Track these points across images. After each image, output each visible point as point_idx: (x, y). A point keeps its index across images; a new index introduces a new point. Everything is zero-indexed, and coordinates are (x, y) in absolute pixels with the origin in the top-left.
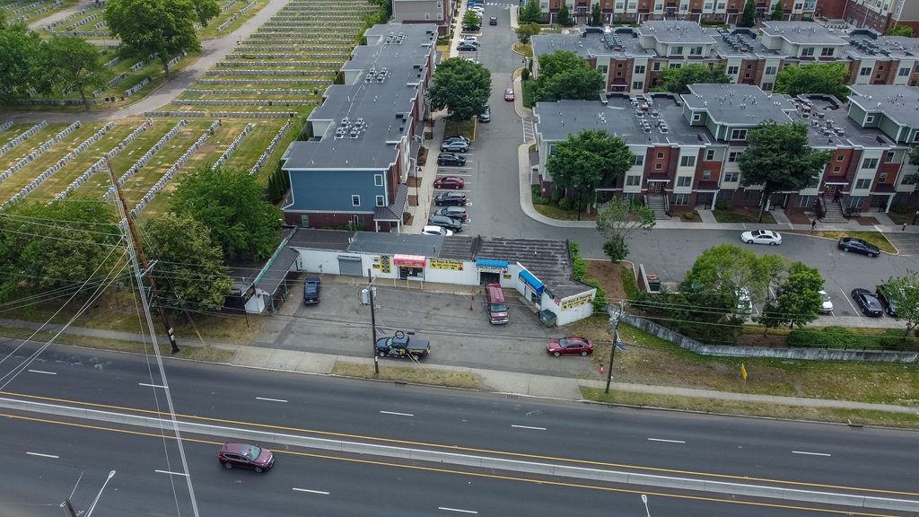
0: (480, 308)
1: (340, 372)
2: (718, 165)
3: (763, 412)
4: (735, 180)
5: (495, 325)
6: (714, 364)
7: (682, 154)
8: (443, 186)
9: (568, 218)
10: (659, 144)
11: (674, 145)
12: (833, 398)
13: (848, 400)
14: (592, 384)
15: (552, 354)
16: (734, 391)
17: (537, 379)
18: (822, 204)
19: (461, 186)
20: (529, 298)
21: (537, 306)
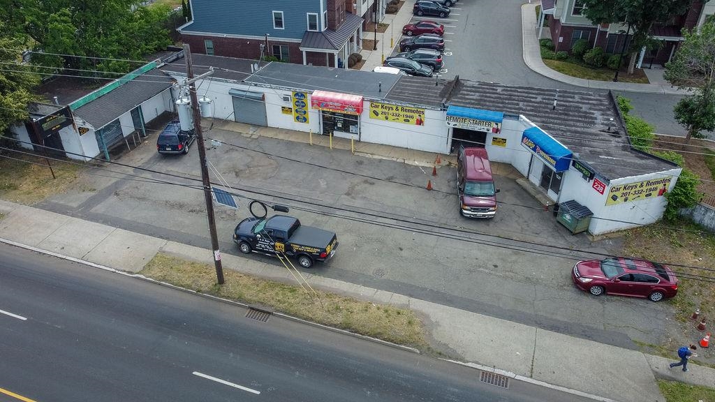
0: (445, 189)
1: (157, 272)
5: (470, 219)
8: (415, 33)
9: (595, 78)
15: (586, 289)
20: (536, 179)
21: (551, 194)
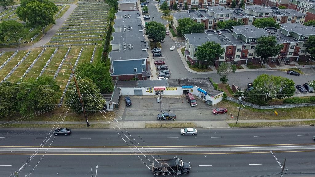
0: (186, 102)
1: (148, 127)
2: (247, 51)
3: (285, 125)
4: (252, 55)
5: (193, 107)
6: (265, 112)
7: (237, 48)
8: (158, 64)
9: (202, 71)
10: (230, 45)
11: (235, 45)
12: (302, 118)
13: (307, 118)
14: (230, 122)
15: (215, 114)
16: (274, 119)
17: (213, 122)
18: (279, 61)
19: (164, 63)
20: (200, 97)
21: (204, 99)
